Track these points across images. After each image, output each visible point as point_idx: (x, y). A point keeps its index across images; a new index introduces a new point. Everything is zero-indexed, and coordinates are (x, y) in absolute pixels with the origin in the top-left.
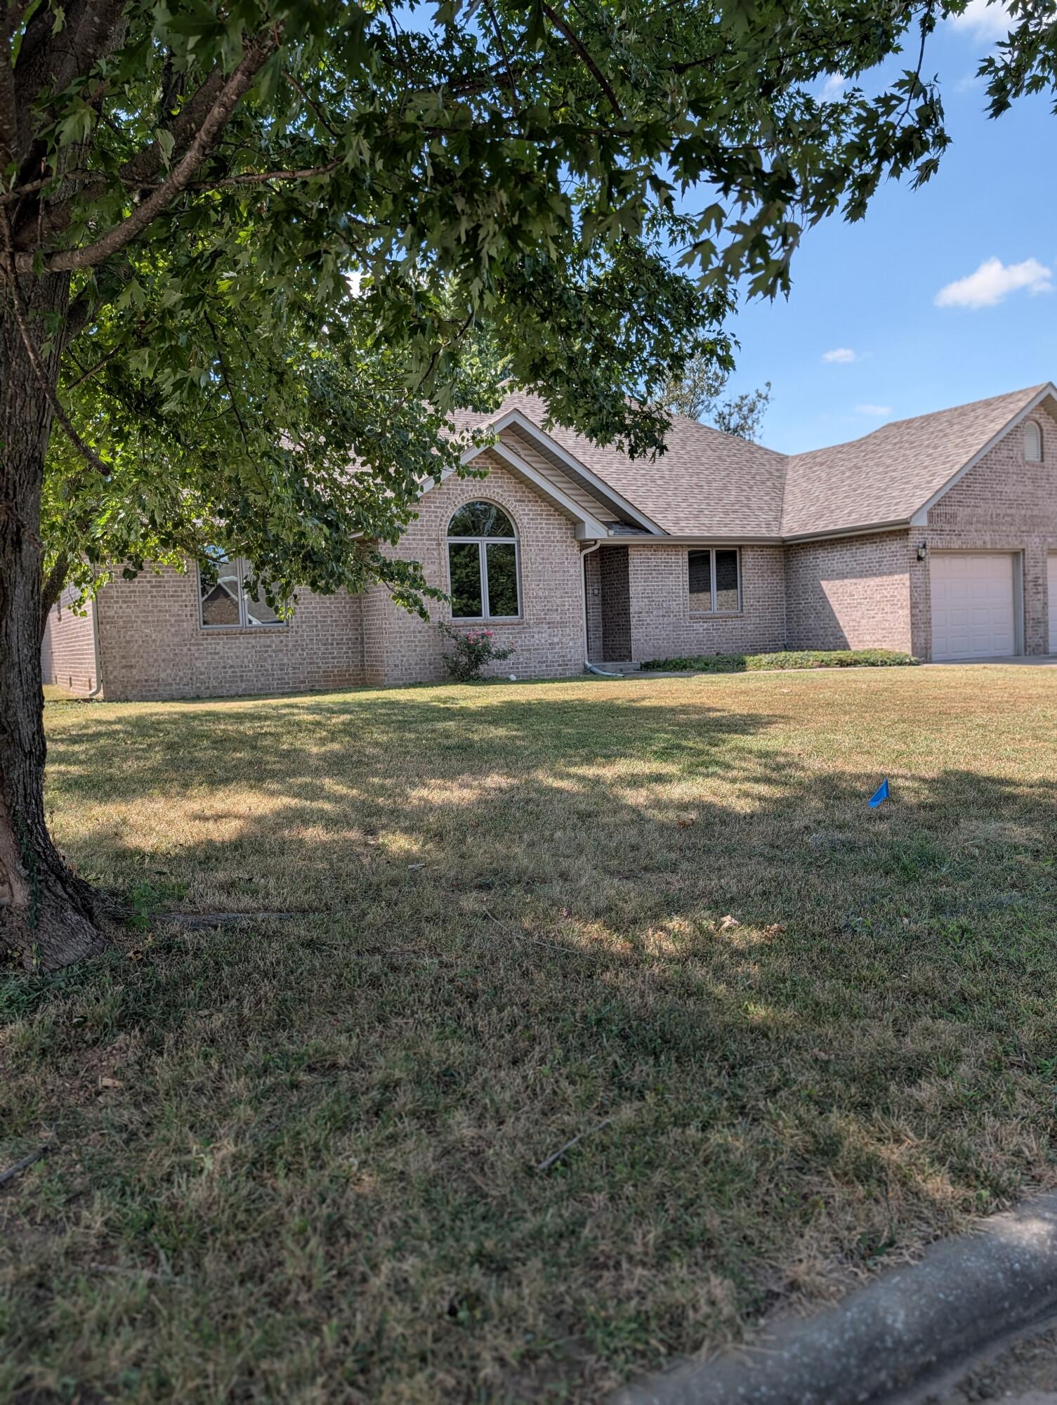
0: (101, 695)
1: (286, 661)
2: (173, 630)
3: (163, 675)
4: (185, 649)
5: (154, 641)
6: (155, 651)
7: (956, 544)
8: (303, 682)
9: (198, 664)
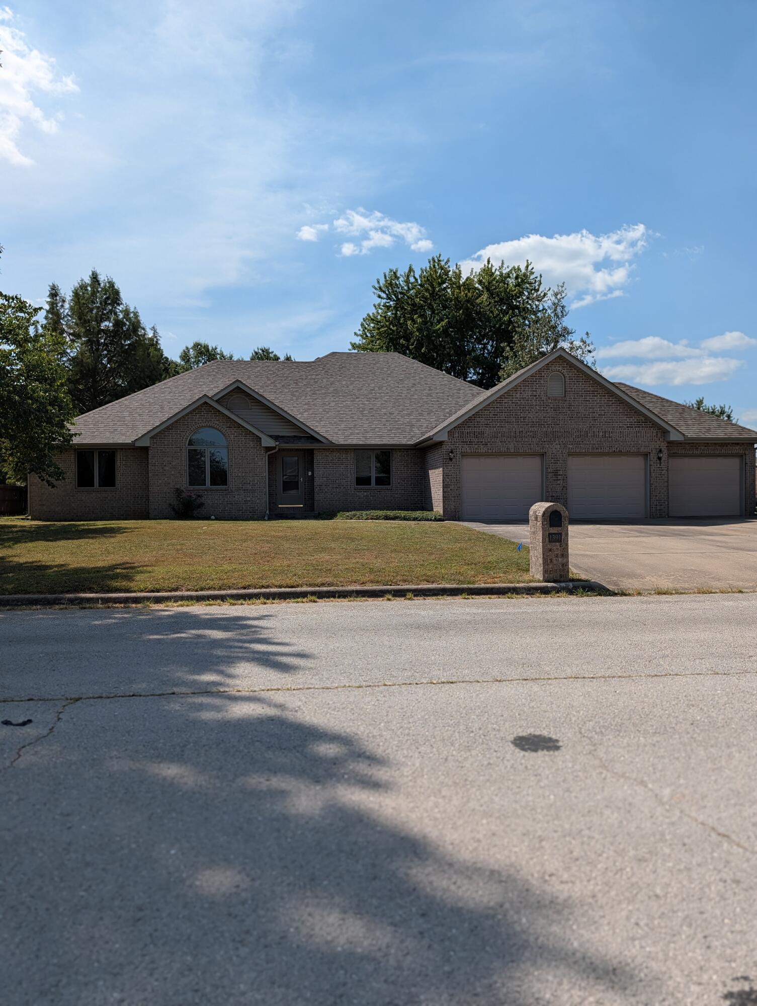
0: (30, 517)
1: (114, 505)
2: (62, 489)
3: (57, 510)
4: (67, 498)
5: (54, 494)
6: (54, 498)
7: (483, 449)
8: (123, 515)
9: (73, 505)
